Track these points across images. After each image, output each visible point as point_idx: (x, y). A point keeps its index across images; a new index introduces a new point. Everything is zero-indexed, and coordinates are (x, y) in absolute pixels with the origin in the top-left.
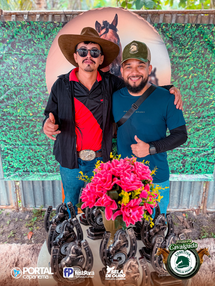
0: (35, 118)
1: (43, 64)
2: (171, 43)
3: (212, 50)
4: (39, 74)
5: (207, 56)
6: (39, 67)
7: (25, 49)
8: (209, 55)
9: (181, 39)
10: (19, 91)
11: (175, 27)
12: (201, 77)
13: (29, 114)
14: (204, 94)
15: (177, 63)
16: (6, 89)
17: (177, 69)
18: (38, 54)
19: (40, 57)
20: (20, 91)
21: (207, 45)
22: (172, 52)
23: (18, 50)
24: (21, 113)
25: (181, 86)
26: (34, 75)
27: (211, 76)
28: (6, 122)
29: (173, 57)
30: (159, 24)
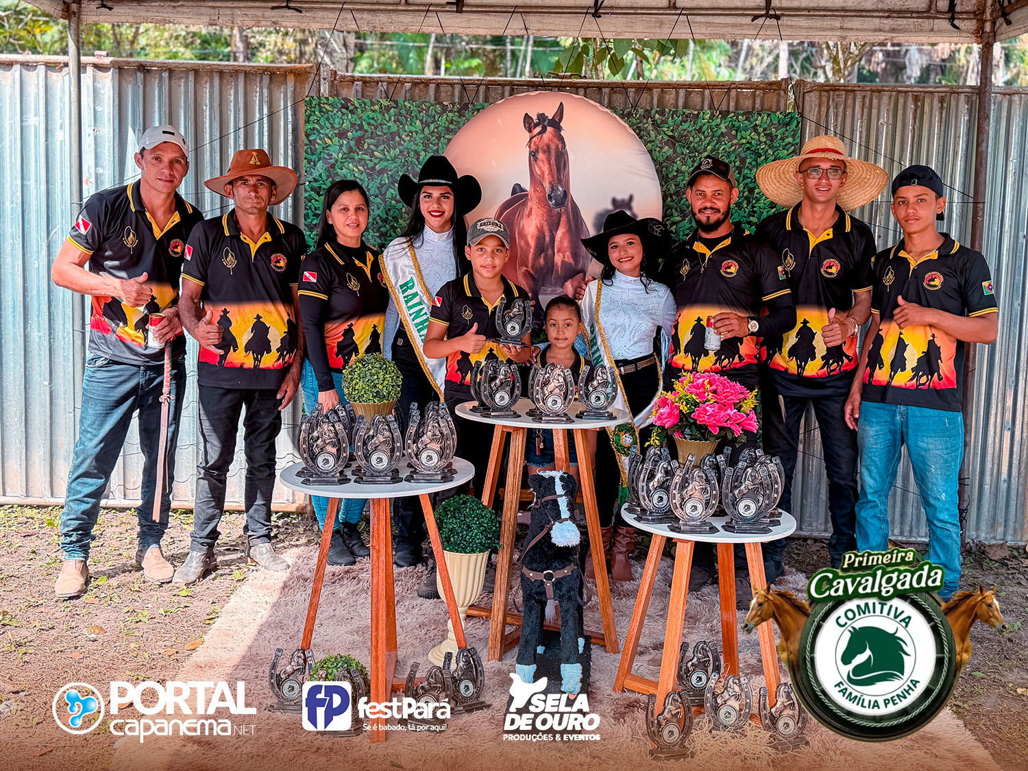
7: (383, 150)
9: (691, 138)
11: (679, 117)
21: (746, 151)
22: (674, 162)
23: (368, 152)
26: (393, 201)
27: (758, 211)
29: (678, 173)
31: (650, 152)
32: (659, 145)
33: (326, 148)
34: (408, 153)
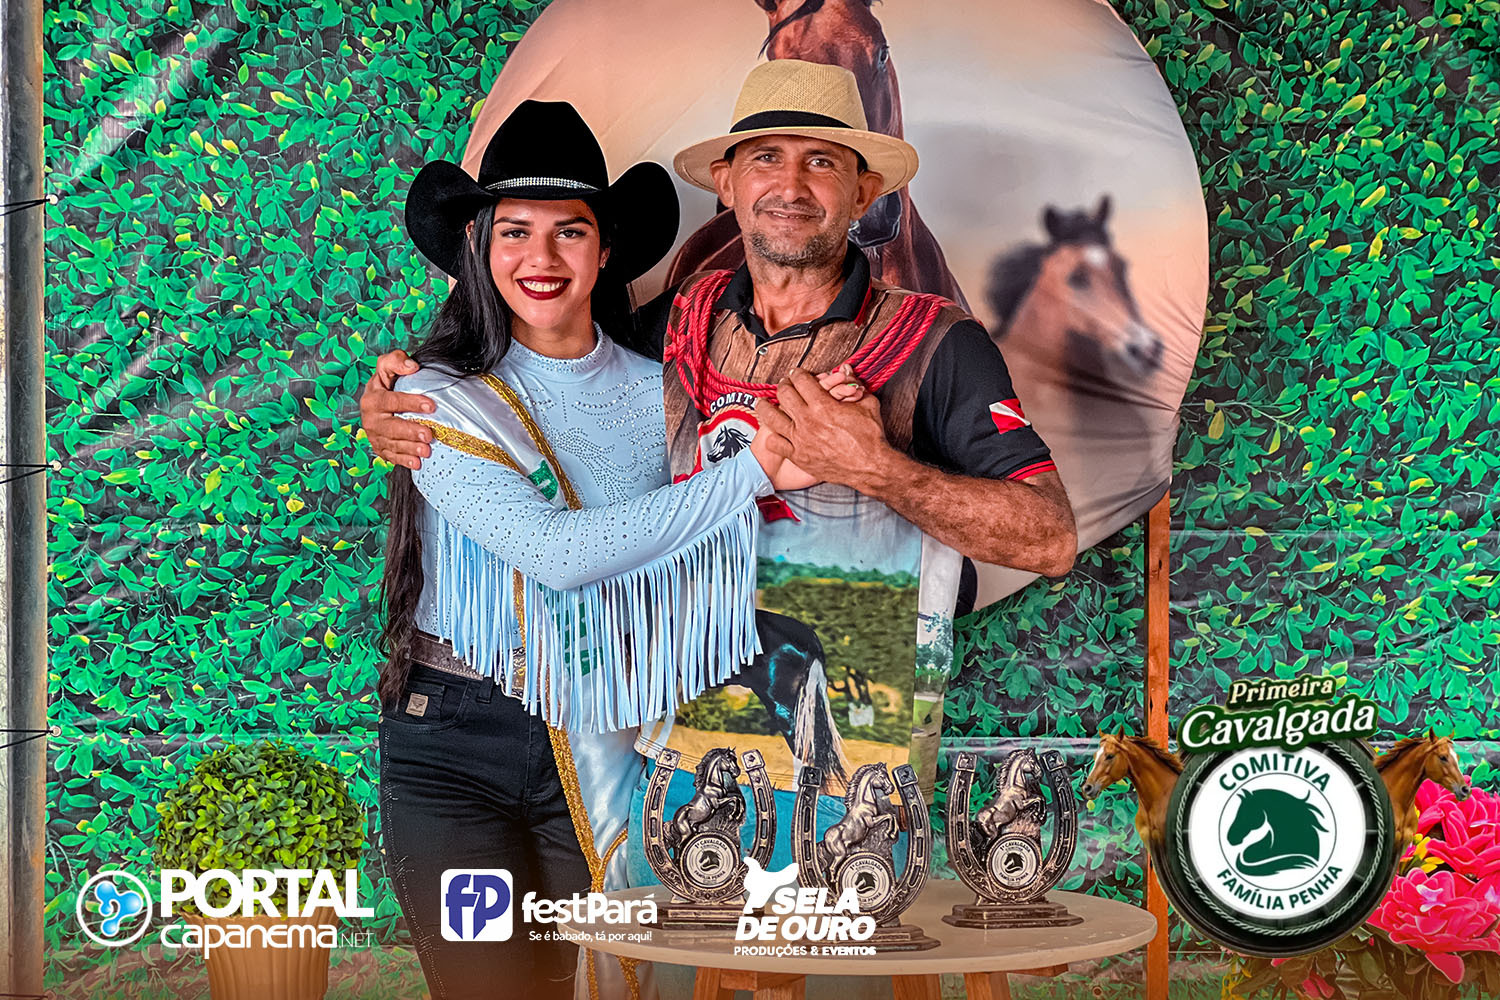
0: (321, 530)
2: (1226, 42)
5: (1468, 114)
6: (374, 197)
7: (299, 87)
8: (1484, 111)
9: (1286, 14)
10: (225, 347)
12: (1446, 252)
13: (280, 502)
14: (1487, 361)
15: (1275, 163)
16: (140, 335)
17: (1278, 197)
18: (376, 118)
19: (387, 133)
20: (236, 347)
21: (1465, 50)
22: (1235, 93)
23: (252, 95)
24: (228, 499)
25: (1319, 307)
26: (337, 248)
28: (115, 558)
29: (1250, 126)
31: (1160, 61)
32: (1184, 41)
33: (111, 84)
34: (383, 92)
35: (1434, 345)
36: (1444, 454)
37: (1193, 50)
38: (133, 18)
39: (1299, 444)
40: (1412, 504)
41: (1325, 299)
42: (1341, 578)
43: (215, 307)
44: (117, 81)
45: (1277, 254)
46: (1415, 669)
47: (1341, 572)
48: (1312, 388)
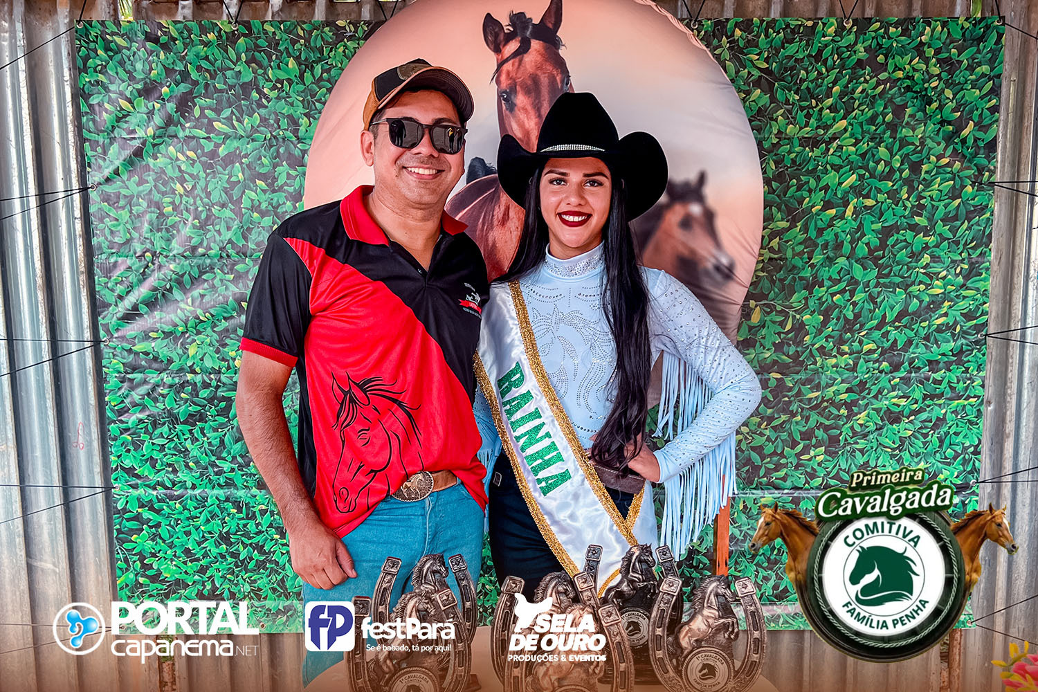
1: (293, 173)
3: (924, 111)
4: (275, 208)
5: (904, 132)
6: (275, 185)
7: (229, 119)
8: (914, 130)
9: (802, 71)
10: (195, 273)
11: (778, 33)
12: (889, 213)
13: (231, 361)
14: (910, 277)
15: (794, 161)
16: (147, 267)
17: (795, 181)
18: (275, 137)
19: (281, 146)
20: (201, 273)
21: (905, 93)
22: (772, 119)
23: (203, 124)
24: (202, 360)
25: (816, 245)
27: (930, 205)
28: (142, 393)
29: (780, 138)
30: (717, 23)
32: (743, 88)
33: (122, 118)
34: (277, 121)
35: (880, 267)
36: (883, 331)
37: (748, 93)
38: (132, 78)
39: (802, 324)
40: (864, 359)
41: (820, 241)
42: (823, 401)
43: (188, 250)
44: (125, 116)
45: (793, 216)
46: (862, 451)
47: (823, 397)
48: (811, 293)
